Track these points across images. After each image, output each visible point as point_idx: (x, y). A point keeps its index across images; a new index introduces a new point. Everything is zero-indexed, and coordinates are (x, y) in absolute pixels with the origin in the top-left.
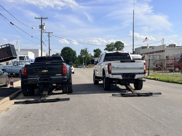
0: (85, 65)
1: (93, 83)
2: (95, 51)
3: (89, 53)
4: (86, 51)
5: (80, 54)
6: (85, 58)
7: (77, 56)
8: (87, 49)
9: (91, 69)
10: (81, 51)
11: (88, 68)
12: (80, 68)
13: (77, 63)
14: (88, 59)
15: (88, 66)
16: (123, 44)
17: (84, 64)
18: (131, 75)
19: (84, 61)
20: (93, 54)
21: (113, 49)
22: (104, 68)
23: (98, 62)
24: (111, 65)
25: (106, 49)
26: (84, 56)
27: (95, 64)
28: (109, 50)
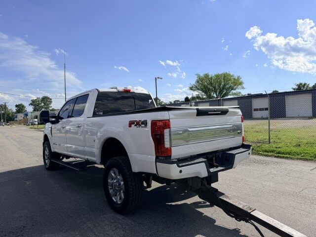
0: (4, 122)
1: (42, 163)
2: (17, 106)
3: (9, 108)
4: (5, 106)
6: (3, 114)
9: (13, 126)
11: (9, 125)
14: (8, 115)
15: (8, 124)
16: (51, 99)
17: (2, 120)
18: (220, 156)
19: (3, 117)
20: (14, 109)
21: (39, 104)
22: (116, 138)
23: (62, 118)
24: (170, 128)
25: (31, 104)
26: (3, 112)
27: (53, 123)
28: (35, 105)
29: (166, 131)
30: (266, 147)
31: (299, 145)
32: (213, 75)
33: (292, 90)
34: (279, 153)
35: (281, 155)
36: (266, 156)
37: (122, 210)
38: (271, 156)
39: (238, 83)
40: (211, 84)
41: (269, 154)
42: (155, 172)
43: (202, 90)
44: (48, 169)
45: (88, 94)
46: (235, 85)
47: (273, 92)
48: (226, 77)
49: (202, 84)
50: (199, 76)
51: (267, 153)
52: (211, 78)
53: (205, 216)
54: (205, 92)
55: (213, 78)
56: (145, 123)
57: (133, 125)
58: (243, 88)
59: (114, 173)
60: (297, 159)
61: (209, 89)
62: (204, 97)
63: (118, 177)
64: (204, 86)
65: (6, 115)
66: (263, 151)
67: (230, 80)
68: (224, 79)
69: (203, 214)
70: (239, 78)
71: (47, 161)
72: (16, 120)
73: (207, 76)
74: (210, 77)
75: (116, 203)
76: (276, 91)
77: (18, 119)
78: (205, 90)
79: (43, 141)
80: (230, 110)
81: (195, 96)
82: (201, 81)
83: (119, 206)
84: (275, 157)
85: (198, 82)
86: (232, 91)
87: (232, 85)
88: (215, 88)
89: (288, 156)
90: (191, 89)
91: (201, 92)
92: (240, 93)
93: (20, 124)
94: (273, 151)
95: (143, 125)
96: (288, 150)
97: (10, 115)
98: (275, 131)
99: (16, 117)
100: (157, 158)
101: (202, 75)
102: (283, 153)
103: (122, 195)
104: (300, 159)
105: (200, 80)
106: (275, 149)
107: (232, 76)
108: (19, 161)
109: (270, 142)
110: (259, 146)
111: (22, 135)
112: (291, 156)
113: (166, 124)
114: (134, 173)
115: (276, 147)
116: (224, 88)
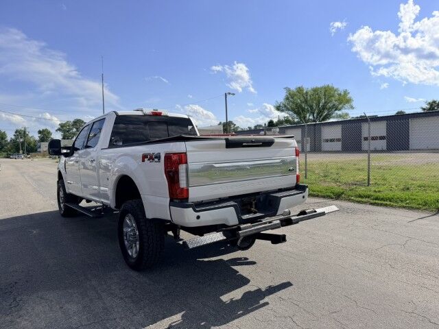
0: (23, 153)
1: (56, 208)
2: (40, 132)
3: (30, 135)
4: (25, 132)
5: (13, 137)
6: (23, 143)
7: (9, 141)
8: (27, 130)
9: (35, 160)
10: (16, 132)
11: (29, 158)
12: (14, 160)
13: (10, 151)
14: (29, 144)
15: (29, 156)
17: (21, 152)
18: (261, 199)
19: (22, 147)
20: (37, 137)
21: (70, 130)
22: (128, 175)
23: (77, 149)
24: (186, 163)
25: (59, 130)
26: (22, 140)
27: (66, 155)
28: (64, 131)
29: (182, 168)
30: (362, 190)
31: (408, 189)
32: (310, 89)
33: (420, 111)
34: (377, 199)
35: (379, 202)
36: (359, 202)
37: (138, 265)
38: (365, 203)
39: (344, 100)
40: (306, 101)
41: (364, 200)
42: (170, 219)
43: (293, 110)
44: (63, 215)
45: (105, 119)
46: (340, 103)
47: (398, 113)
48: (328, 92)
49: (293, 103)
50: (288, 90)
51: (362, 199)
52: (307, 93)
53: (240, 275)
54: (298, 113)
55: (309, 93)
56: (158, 157)
57: (146, 159)
58: (352, 108)
59: (130, 220)
60: (399, 207)
61: (303, 110)
62: (296, 120)
63: (134, 225)
64: (297, 104)
65: (26, 145)
66: (356, 196)
67: (333, 96)
68: (325, 95)
69: (238, 272)
70: (346, 93)
71: (62, 205)
72: (40, 152)
73: (300, 90)
74: (305, 92)
75: (131, 257)
76: (401, 112)
77: (41, 150)
78: (299, 110)
79: (57, 180)
80: (276, 140)
81: (282, 118)
82: (292, 98)
83: (133, 261)
84: (371, 204)
85: (287, 99)
86: (336, 112)
87: (336, 103)
88: (311, 107)
89: (388, 203)
90: (278, 108)
91: (291, 113)
92: (347, 114)
93: (44, 156)
94: (368, 197)
95: (156, 160)
96: (390, 195)
97: (32, 145)
98: (384, 169)
99: (40, 147)
100: (171, 200)
101: (293, 88)
102: (382, 199)
103: (138, 246)
104: (404, 207)
105: (290, 96)
106: (372, 194)
107: (335, 91)
108: (29, 206)
109: (369, 184)
110: (352, 190)
111: (43, 172)
112: (392, 203)
113: (182, 158)
114: (148, 219)
115: (375, 191)
116: (324, 108)
